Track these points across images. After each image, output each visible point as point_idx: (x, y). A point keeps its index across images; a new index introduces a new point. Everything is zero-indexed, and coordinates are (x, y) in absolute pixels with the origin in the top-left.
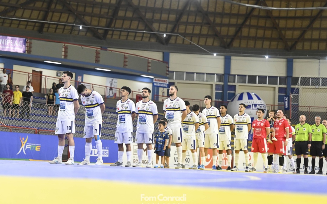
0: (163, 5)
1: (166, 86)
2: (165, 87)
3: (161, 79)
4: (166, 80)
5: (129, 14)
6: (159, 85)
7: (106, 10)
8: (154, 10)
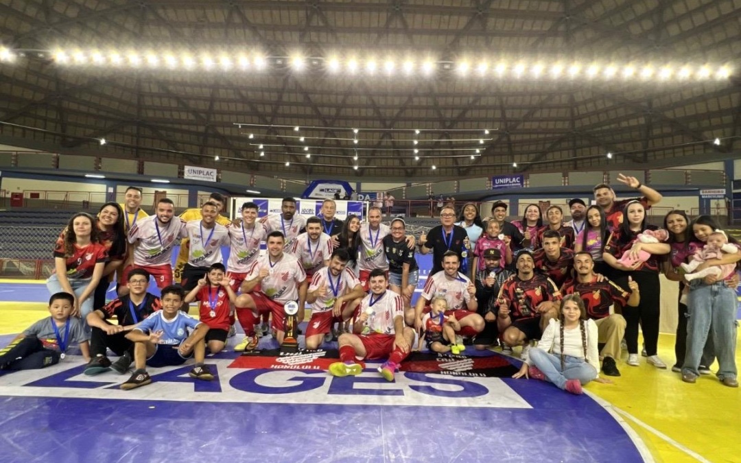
0: (719, 106)
1: (723, 197)
2: (721, 198)
3: (716, 190)
4: (720, 190)
5: (667, 130)
6: (709, 197)
7: (637, 133)
8: (697, 117)
